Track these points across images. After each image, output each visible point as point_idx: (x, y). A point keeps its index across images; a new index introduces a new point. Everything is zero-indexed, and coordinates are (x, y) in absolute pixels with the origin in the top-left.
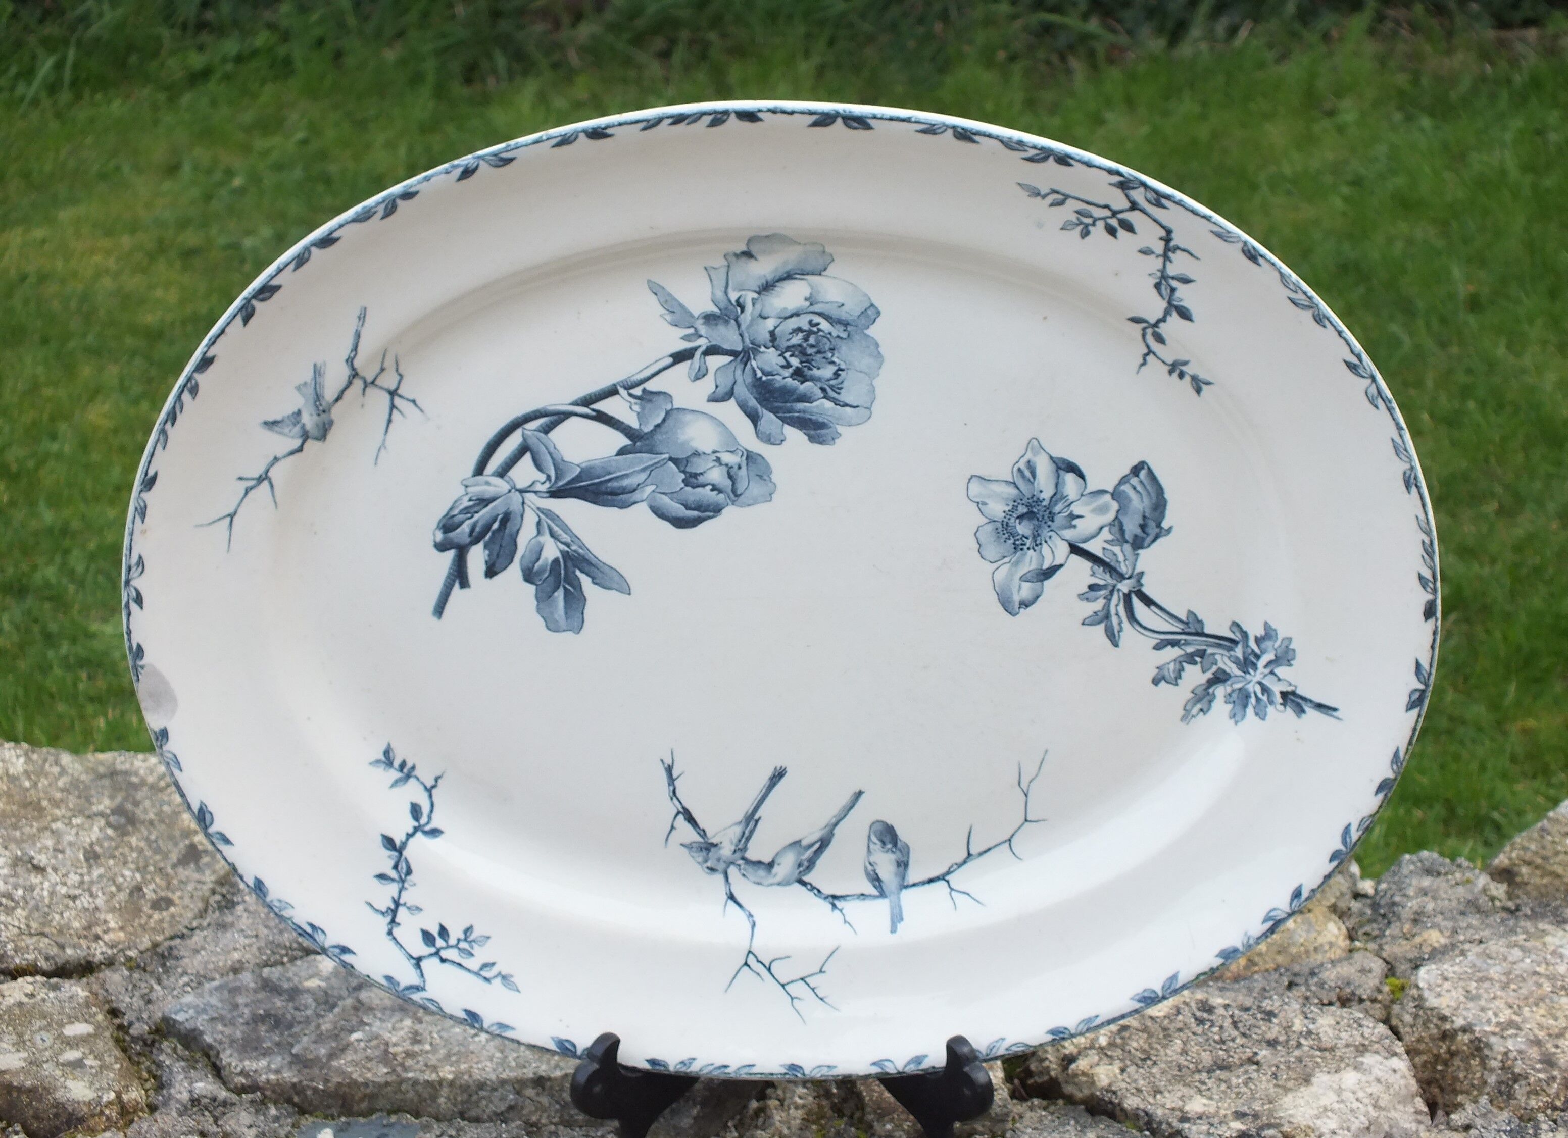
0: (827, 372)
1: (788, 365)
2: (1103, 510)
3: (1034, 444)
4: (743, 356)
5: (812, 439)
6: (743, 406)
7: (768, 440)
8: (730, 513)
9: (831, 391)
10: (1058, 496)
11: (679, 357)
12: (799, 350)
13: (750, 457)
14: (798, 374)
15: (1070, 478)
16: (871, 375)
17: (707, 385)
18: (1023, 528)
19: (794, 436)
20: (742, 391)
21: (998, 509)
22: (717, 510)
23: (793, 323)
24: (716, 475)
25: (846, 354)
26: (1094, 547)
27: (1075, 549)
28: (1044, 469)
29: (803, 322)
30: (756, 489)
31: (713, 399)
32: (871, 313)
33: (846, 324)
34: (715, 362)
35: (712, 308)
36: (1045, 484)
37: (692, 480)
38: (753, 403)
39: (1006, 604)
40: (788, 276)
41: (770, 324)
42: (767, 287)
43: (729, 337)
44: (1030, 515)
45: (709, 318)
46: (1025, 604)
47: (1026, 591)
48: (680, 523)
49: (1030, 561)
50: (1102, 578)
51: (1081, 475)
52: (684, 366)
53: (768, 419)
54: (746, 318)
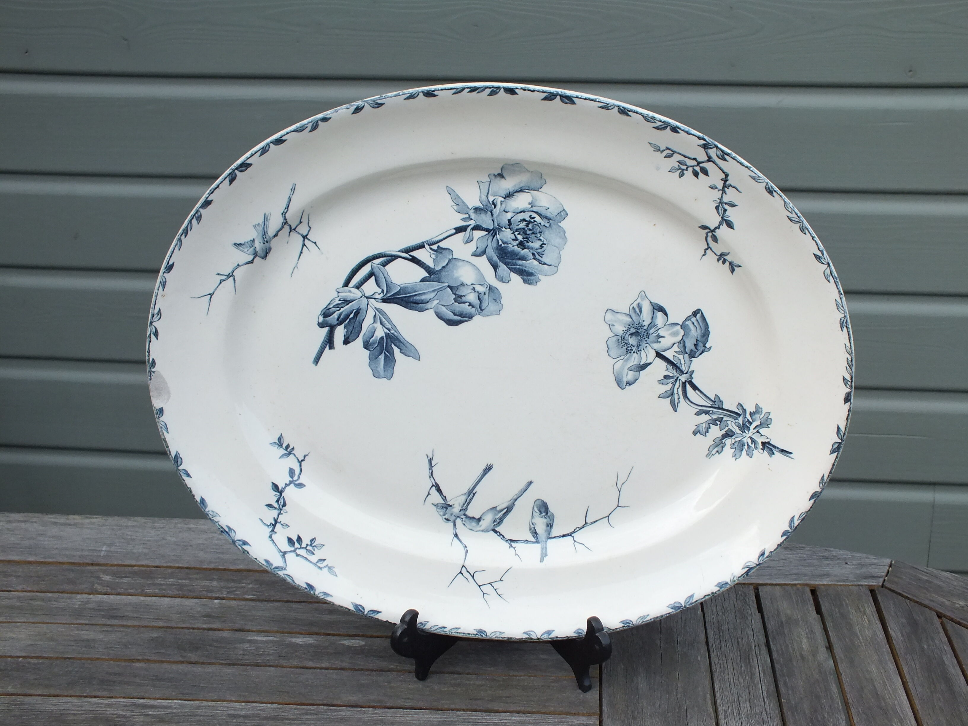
0: (536, 245)
1: (516, 239)
2: (675, 334)
3: (643, 294)
4: (493, 232)
5: (525, 281)
6: (490, 260)
7: (501, 280)
8: (477, 319)
9: (537, 255)
10: (652, 324)
11: (459, 230)
12: (523, 231)
13: (491, 289)
14: (521, 245)
15: (660, 315)
16: (560, 248)
17: (472, 247)
18: (632, 341)
19: (516, 278)
20: (490, 251)
21: (620, 329)
22: (470, 317)
23: (521, 216)
24: (472, 297)
25: (548, 236)
26: (669, 354)
27: (659, 355)
28: (646, 309)
29: (526, 216)
30: (492, 307)
31: (475, 255)
32: (563, 214)
33: (549, 219)
34: (478, 234)
35: (479, 204)
36: (646, 317)
37: (459, 299)
38: (495, 258)
39: (619, 382)
40: (521, 190)
41: (509, 216)
42: (509, 196)
43: (486, 221)
44: (636, 334)
45: (477, 210)
46: (629, 384)
47: (630, 376)
48: (450, 323)
49: (634, 360)
50: (672, 372)
51: (666, 314)
52: (461, 235)
53: (503, 267)
54: (496, 211)
